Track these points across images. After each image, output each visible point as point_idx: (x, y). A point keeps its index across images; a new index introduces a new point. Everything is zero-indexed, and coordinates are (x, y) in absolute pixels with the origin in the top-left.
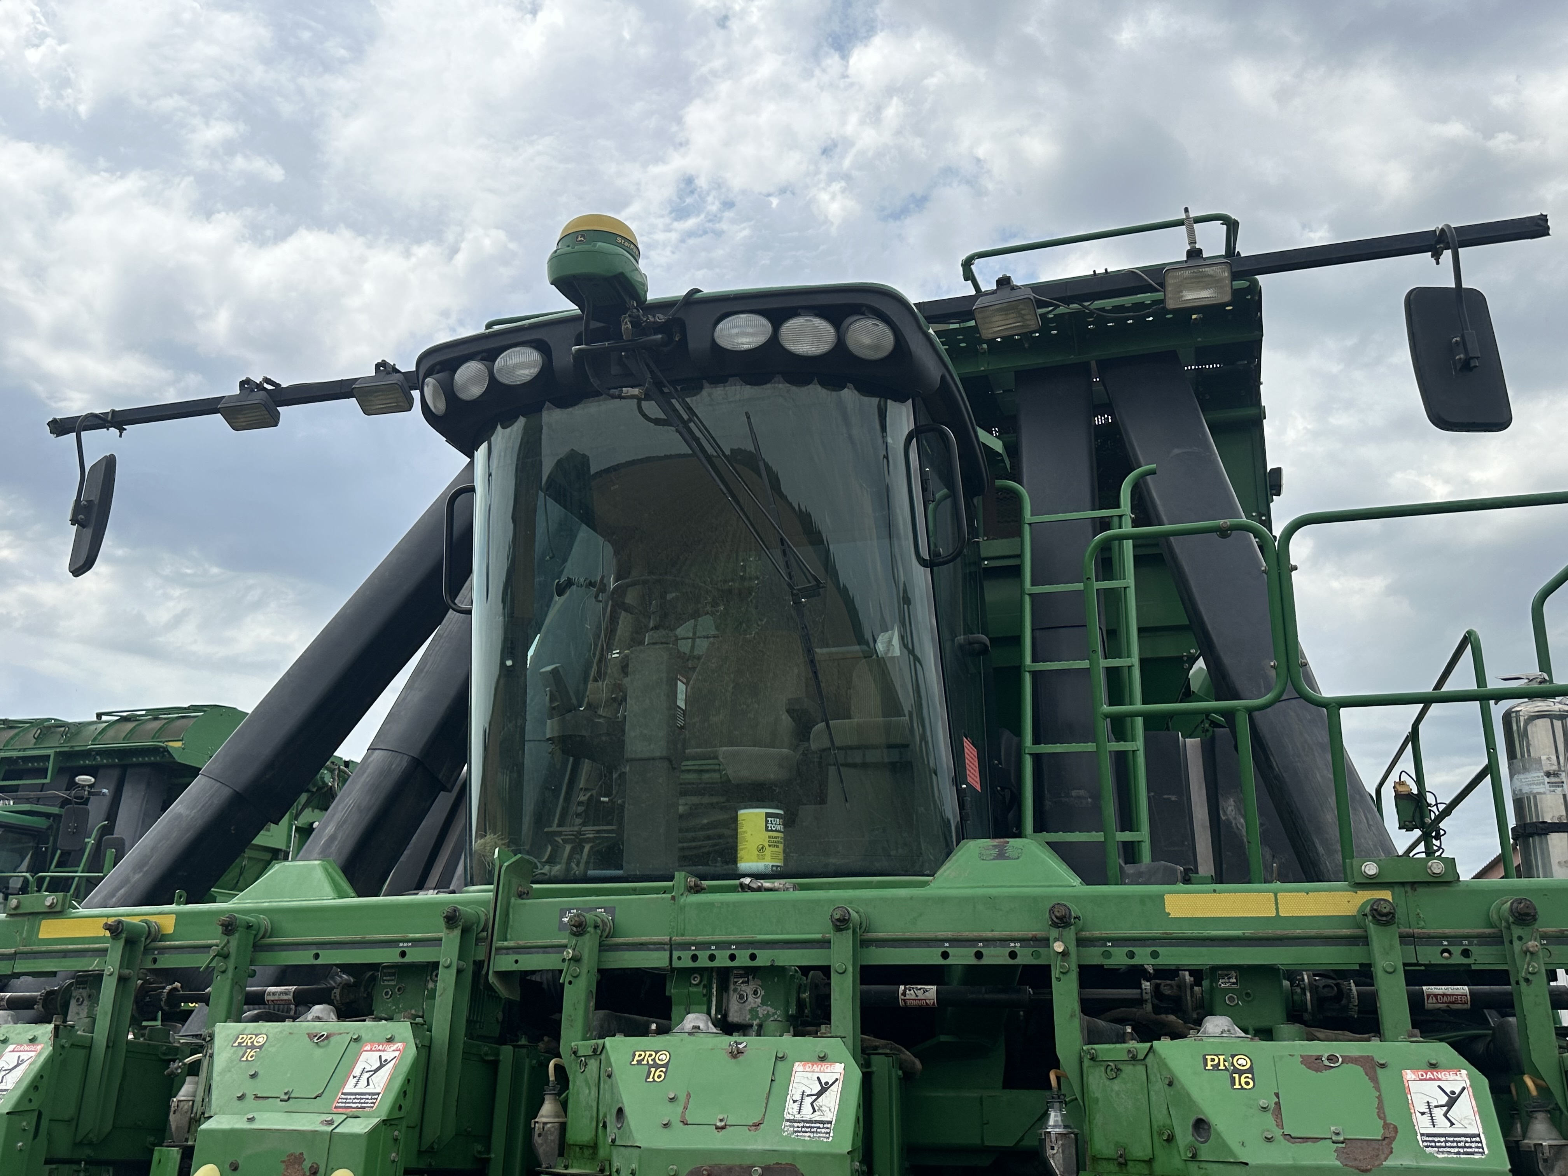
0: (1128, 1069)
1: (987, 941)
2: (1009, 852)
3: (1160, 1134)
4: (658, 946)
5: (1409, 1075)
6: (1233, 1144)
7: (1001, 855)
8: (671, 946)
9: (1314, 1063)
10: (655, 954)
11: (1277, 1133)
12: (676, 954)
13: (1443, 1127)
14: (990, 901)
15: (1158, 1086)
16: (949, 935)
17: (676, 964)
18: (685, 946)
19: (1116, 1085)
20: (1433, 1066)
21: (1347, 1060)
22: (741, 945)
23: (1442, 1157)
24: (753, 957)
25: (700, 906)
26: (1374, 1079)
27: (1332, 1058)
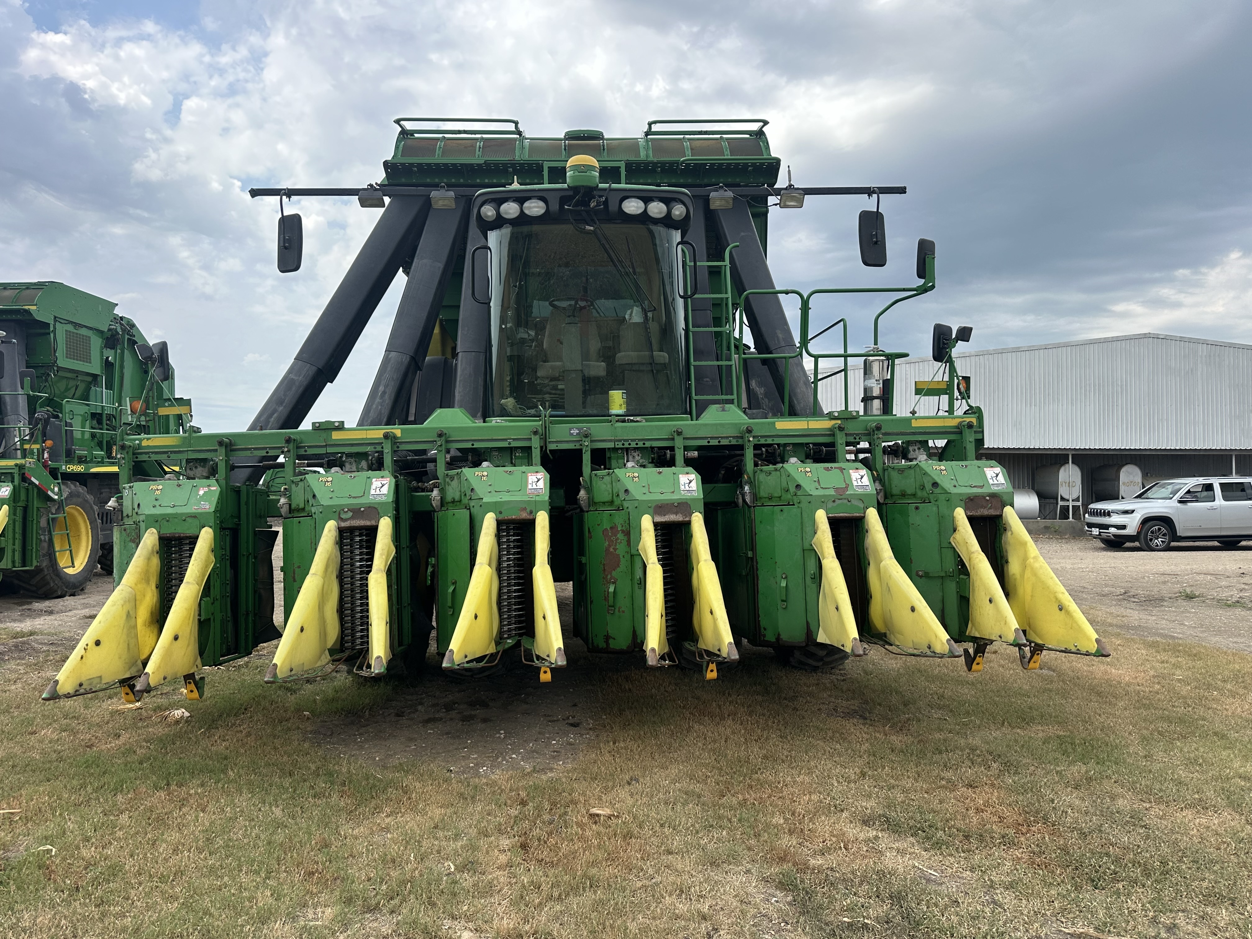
0: (773, 473)
1: (722, 438)
2: (726, 409)
3: (784, 489)
4: (610, 441)
5: (851, 471)
6: (808, 490)
7: (723, 410)
8: (615, 441)
9: (827, 469)
10: (609, 443)
11: (819, 487)
12: (616, 443)
13: (860, 484)
14: (722, 425)
15: (784, 477)
16: (710, 436)
17: (617, 446)
18: (620, 441)
19: (769, 477)
20: (857, 469)
21: (835, 468)
22: (639, 440)
23: (860, 491)
24: (644, 444)
25: (622, 427)
26: (842, 472)
27: (831, 468)
